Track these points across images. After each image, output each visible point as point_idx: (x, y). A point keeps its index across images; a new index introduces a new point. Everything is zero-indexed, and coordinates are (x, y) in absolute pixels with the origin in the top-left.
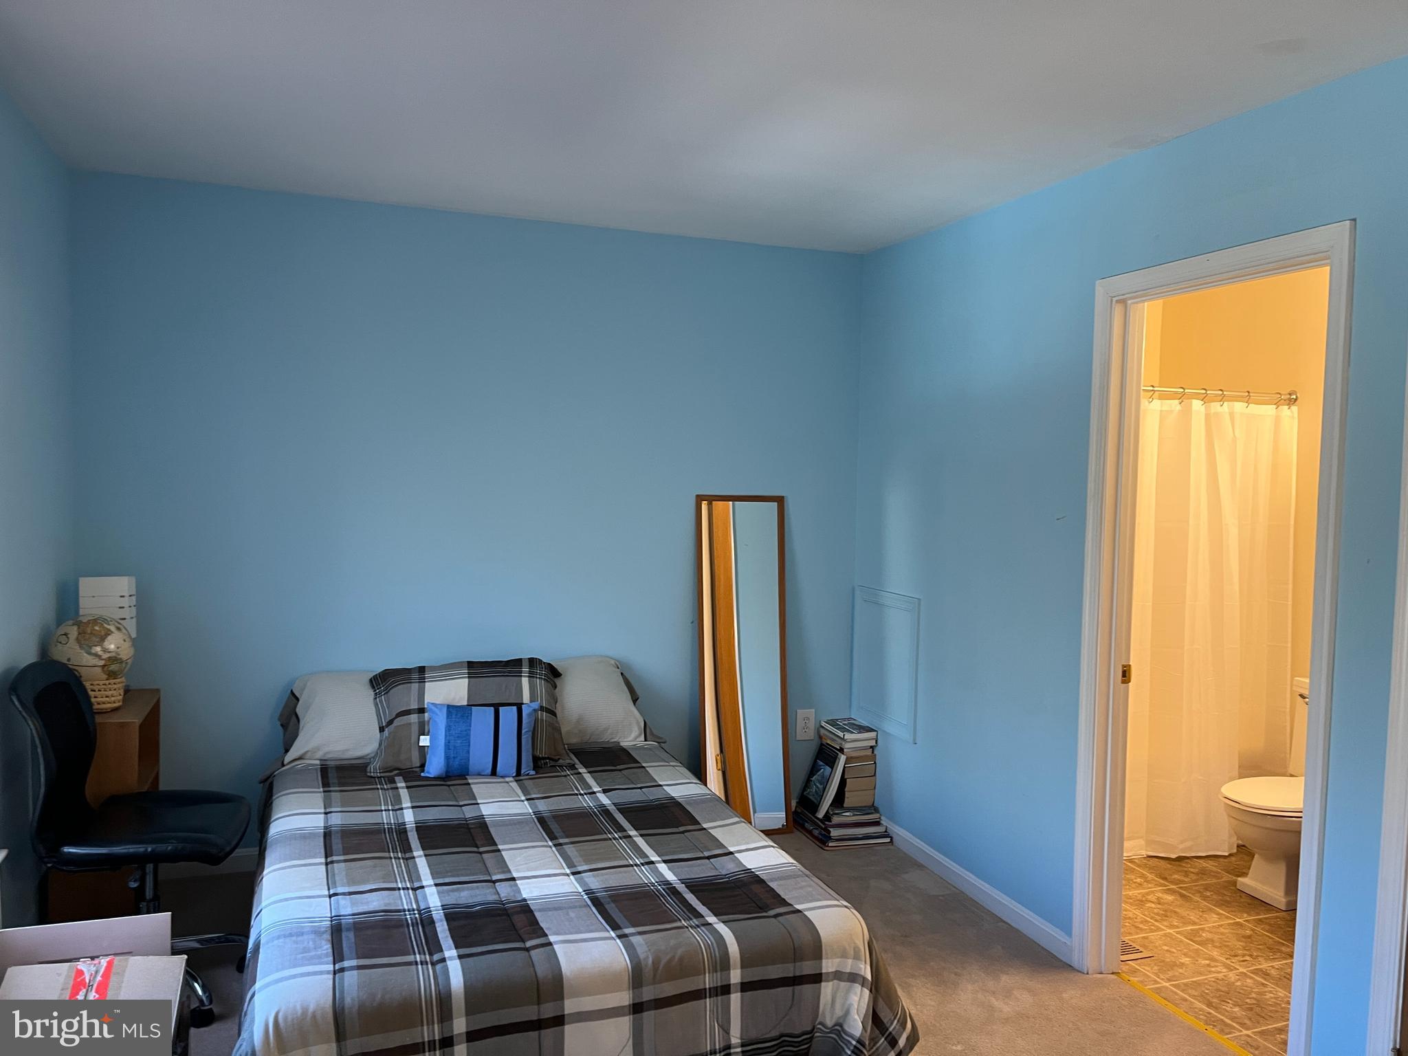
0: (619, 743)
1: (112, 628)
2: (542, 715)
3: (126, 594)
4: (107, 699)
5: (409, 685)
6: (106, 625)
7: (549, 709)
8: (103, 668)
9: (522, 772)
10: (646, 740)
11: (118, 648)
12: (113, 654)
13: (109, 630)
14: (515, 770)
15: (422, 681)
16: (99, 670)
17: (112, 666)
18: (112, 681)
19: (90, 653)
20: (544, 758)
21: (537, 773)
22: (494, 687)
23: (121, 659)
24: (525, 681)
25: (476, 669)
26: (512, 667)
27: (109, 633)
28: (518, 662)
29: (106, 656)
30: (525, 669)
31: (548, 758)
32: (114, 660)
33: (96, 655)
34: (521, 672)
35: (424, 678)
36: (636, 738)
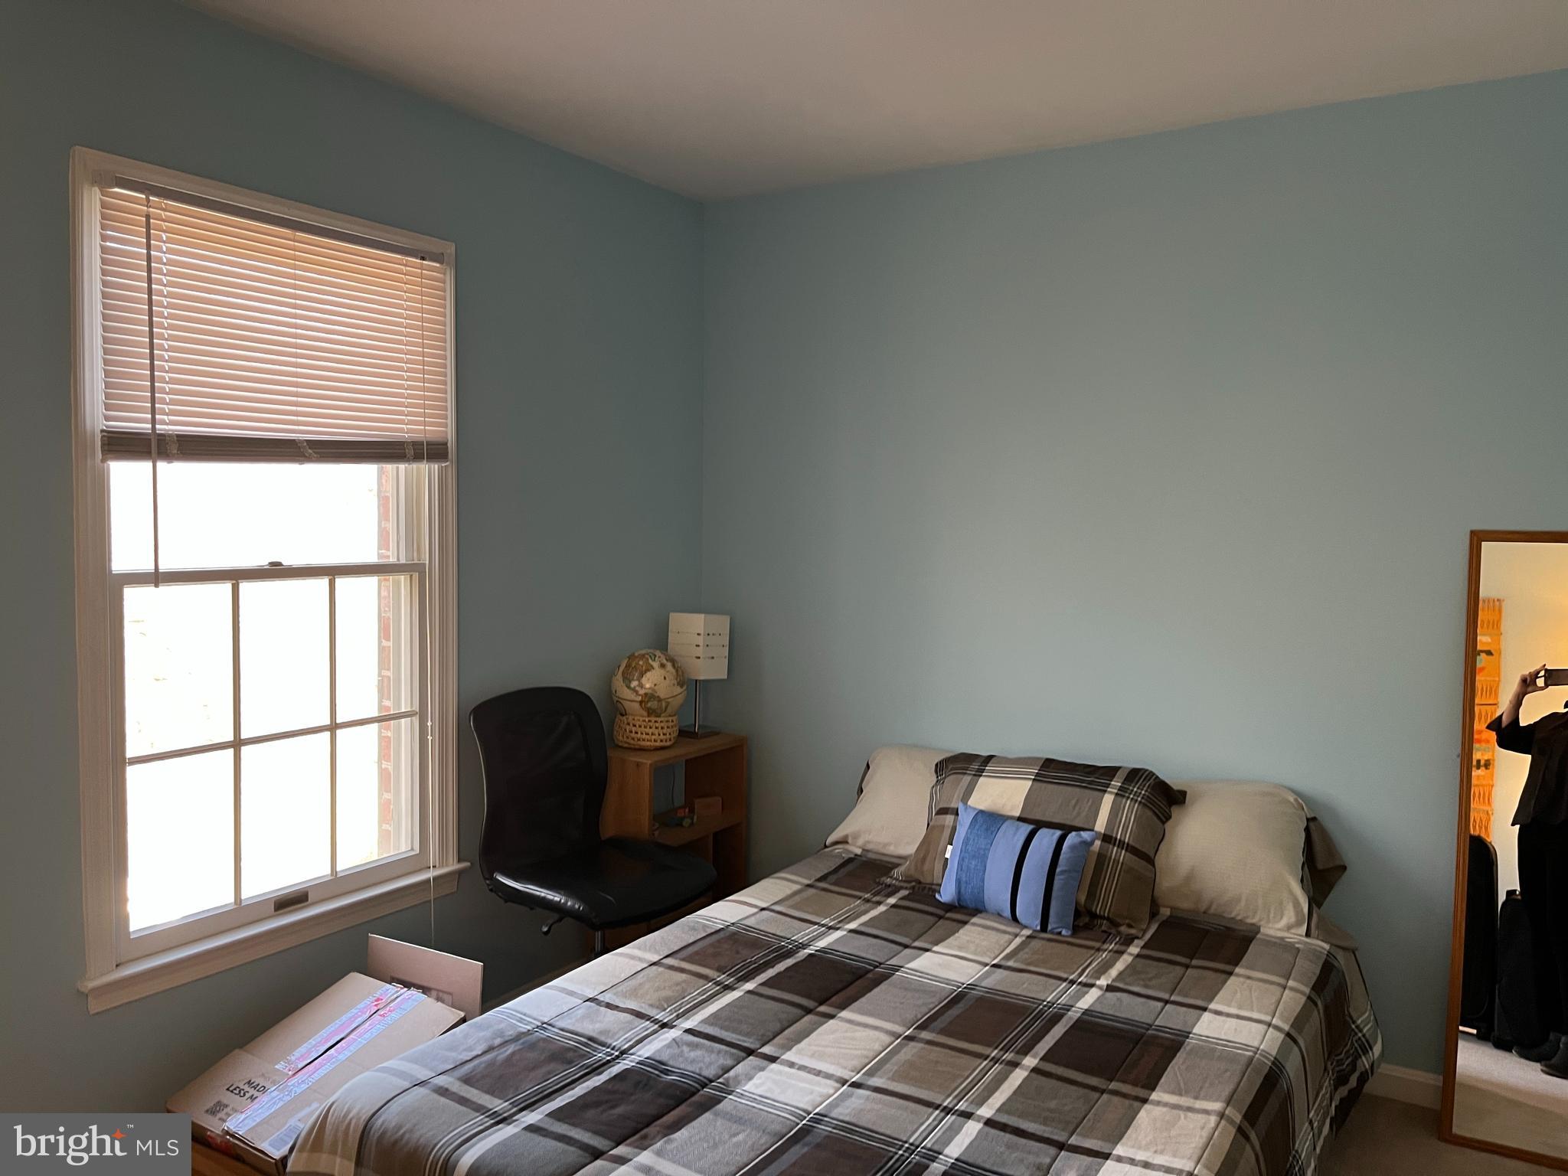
0: (1259, 928)
1: (655, 665)
2: (1118, 855)
3: (702, 632)
4: (647, 737)
5: (961, 776)
6: (650, 661)
7: (1136, 849)
8: (641, 705)
9: (1049, 928)
10: (1308, 934)
11: (655, 685)
12: (650, 691)
13: (652, 666)
14: (1038, 922)
15: (979, 773)
16: (637, 706)
17: (652, 705)
18: (653, 719)
19: (629, 687)
20: (1103, 918)
21: (1073, 935)
22: (1061, 801)
23: (658, 697)
24: (1108, 800)
25: (1051, 771)
26: (1095, 777)
27: (650, 668)
28: (1111, 772)
29: (642, 692)
30: (1116, 783)
31: (1108, 919)
32: (650, 696)
33: (634, 690)
34: (1108, 786)
35: (983, 771)
36: (1289, 928)
